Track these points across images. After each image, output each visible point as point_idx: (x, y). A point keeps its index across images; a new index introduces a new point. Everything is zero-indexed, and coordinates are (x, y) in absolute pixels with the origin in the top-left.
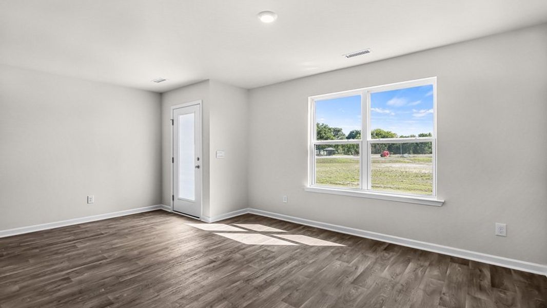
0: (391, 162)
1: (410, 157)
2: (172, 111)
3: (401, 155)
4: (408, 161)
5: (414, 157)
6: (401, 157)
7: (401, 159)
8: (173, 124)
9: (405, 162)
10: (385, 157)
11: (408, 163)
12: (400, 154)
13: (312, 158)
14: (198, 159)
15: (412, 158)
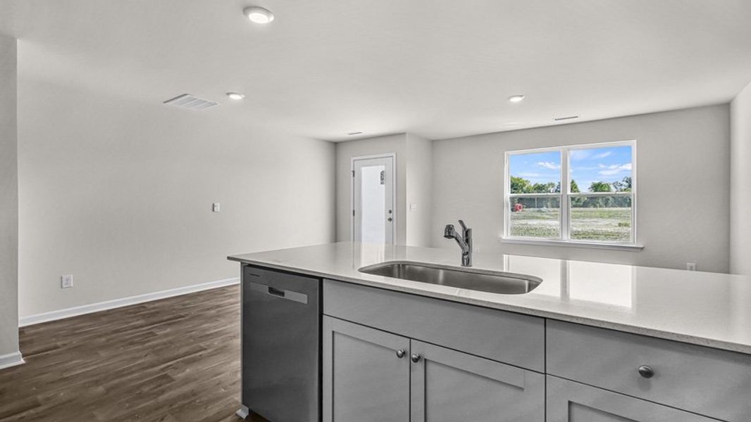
0: (525, 218)
1: (549, 211)
2: (352, 163)
3: (537, 209)
4: (548, 216)
5: (554, 211)
6: (538, 211)
7: (539, 214)
8: (354, 175)
9: (544, 218)
10: (517, 212)
11: (548, 219)
12: (535, 207)
13: (508, 212)
14: (390, 212)
15: (552, 213)
